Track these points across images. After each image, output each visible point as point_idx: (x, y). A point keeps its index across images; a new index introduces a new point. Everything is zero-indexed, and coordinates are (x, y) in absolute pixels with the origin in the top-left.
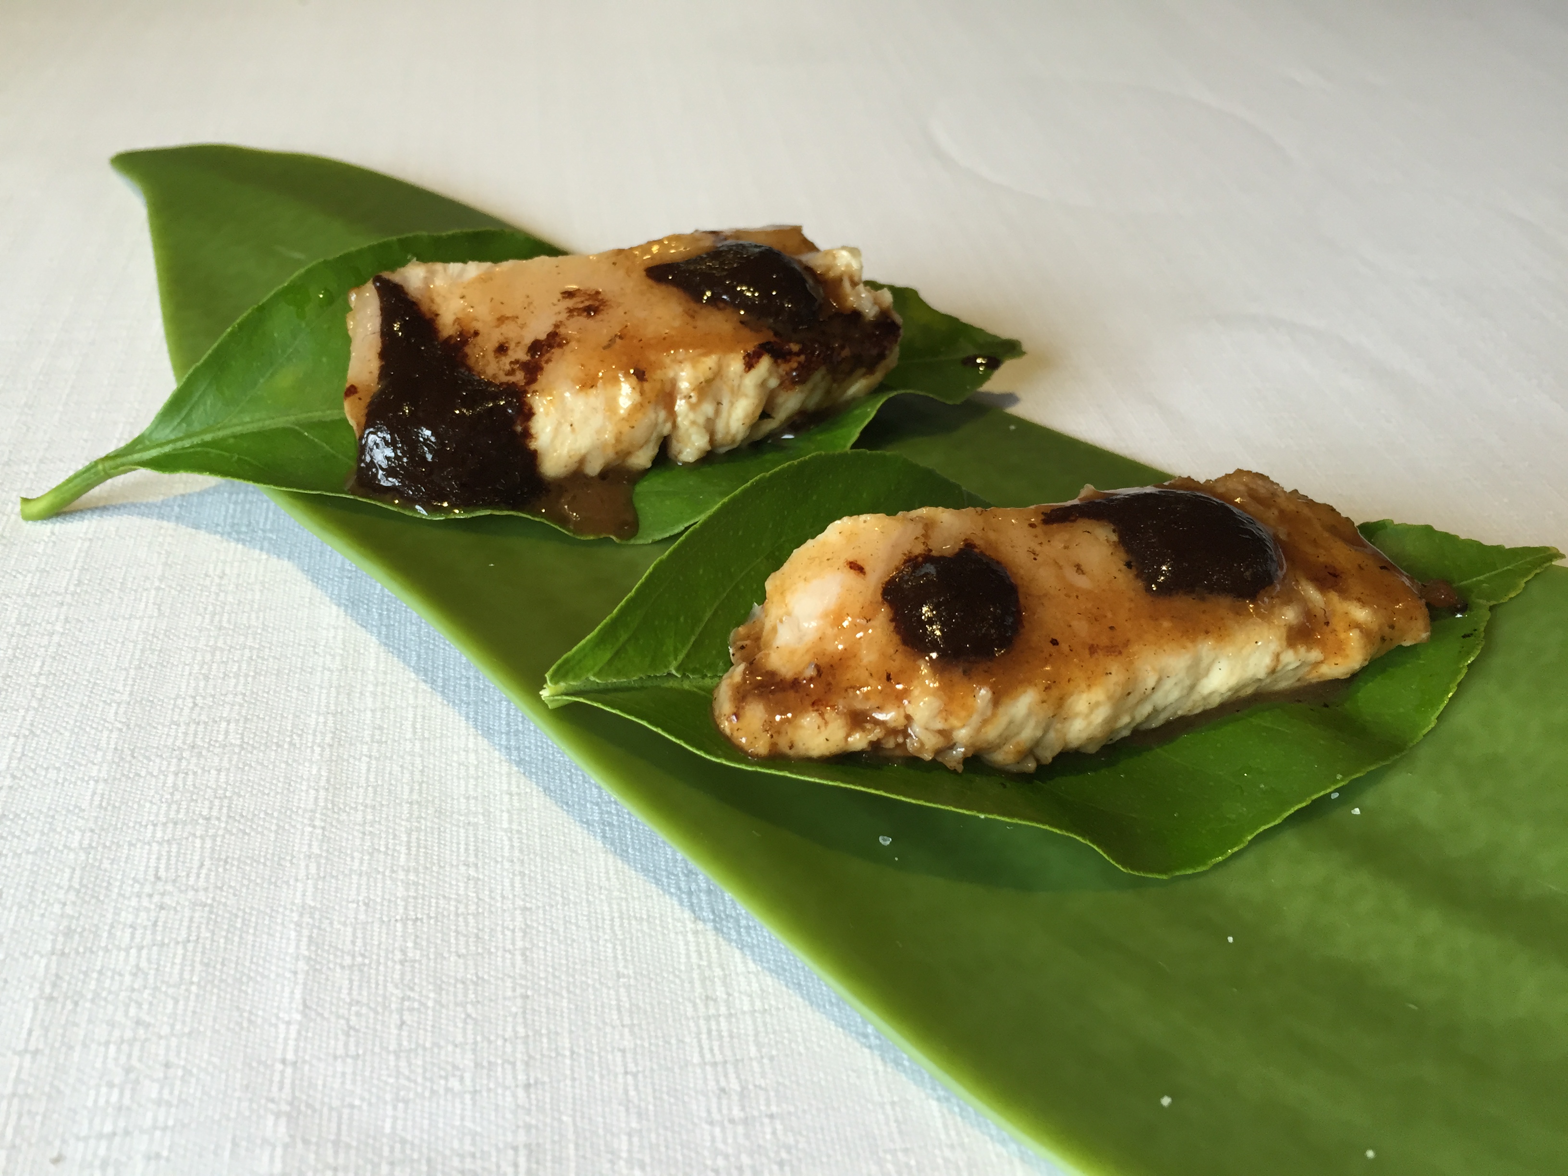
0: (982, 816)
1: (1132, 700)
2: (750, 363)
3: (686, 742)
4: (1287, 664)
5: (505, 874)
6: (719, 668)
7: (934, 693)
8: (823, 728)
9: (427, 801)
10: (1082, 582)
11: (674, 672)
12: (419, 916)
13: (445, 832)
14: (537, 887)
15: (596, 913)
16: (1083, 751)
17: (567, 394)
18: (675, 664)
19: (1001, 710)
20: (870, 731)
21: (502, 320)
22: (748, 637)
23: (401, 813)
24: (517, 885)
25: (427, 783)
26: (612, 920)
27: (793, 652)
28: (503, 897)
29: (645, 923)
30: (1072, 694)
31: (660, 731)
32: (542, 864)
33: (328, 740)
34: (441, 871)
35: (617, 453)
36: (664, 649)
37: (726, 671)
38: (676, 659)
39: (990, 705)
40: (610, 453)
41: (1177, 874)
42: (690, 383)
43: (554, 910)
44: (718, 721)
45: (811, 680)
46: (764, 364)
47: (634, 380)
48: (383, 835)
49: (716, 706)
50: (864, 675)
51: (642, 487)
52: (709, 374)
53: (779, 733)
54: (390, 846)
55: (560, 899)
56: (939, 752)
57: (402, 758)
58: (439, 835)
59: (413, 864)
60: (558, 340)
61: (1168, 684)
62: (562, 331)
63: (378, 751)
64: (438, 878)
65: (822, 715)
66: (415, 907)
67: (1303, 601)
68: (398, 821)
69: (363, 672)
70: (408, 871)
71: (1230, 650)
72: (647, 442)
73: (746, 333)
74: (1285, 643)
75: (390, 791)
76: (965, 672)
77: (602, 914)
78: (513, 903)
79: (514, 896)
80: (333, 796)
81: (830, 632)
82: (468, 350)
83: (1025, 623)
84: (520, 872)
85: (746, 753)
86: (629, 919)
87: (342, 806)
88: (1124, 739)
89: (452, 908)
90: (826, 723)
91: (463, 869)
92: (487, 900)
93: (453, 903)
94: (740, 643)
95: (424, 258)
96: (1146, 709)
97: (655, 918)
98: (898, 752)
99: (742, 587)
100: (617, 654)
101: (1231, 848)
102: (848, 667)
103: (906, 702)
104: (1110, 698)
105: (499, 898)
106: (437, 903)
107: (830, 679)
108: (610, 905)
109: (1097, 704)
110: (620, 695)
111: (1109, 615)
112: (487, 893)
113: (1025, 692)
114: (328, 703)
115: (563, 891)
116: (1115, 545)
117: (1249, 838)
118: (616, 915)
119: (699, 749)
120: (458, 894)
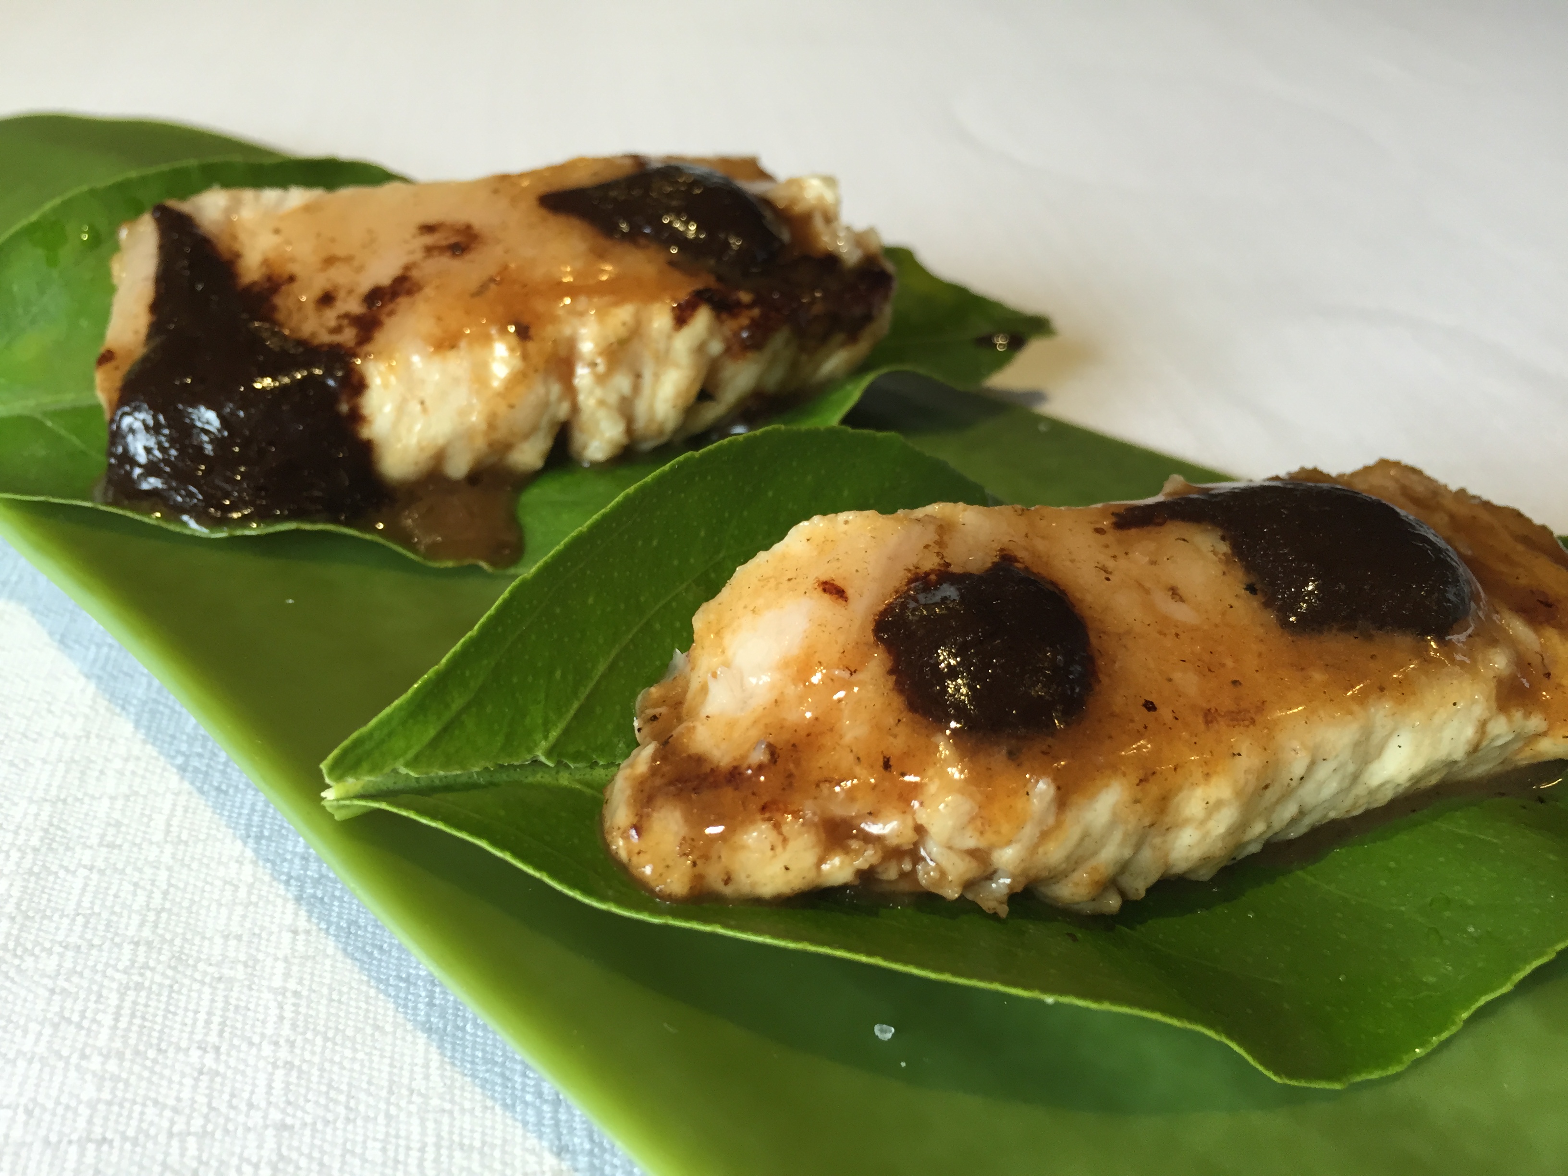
0: (1050, 1000)
1: (1271, 795)
2: (681, 318)
3: (553, 875)
4: (1498, 736)
5: (262, 1064)
6: (618, 752)
7: (962, 789)
8: (779, 849)
9: (163, 940)
10: (1181, 613)
11: (543, 759)
12: (109, 1136)
13: (179, 992)
14: (308, 1089)
15: (397, 1137)
16: (1193, 877)
17: (416, 359)
18: (544, 744)
19: (1070, 816)
20: (858, 853)
21: (330, 261)
22: (663, 702)
23: (118, 960)
24: (278, 1085)
25: (170, 911)
26: (422, 1150)
27: (732, 724)
28: (251, 1106)
29: (476, 1156)
30: (1180, 789)
31: (508, 857)
32: (324, 1048)
33: (35, 841)
34: (160, 1058)
35: (491, 445)
36: (528, 721)
37: (627, 756)
38: (546, 737)
39: (1053, 809)
40: (480, 444)
41: (1358, 1079)
42: (597, 345)
43: (329, 1130)
44: (609, 838)
45: (760, 768)
46: (702, 319)
47: (514, 341)
48: (82, 995)
49: (607, 813)
50: (846, 760)
51: (532, 496)
52: (622, 332)
53: (706, 857)
54: (89, 1014)
55: (341, 1110)
56: (969, 885)
57: (140, 871)
58: (170, 997)
59: (118, 1044)
60: (407, 285)
61: (1323, 772)
62: (415, 274)
63: (106, 859)
64: (153, 1072)
65: (777, 826)
66: (106, 1119)
67: (1512, 643)
68: (110, 972)
69: (112, 740)
70: (107, 1057)
71: (1416, 717)
72: (534, 430)
73: (676, 276)
74: (1494, 705)
75: (108, 925)
76: (1012, 755)
77: (408, 1138)
78: (265, 1117)
79: (269, 1103)
80: (21, 930)
81: (792, 691)
82: (279, 300)
83: (1101, 676)
84: (286, 1063)
85: (652, 891)
86: (450, 1148)
87: (29, 946)
88: (1253, 856)
89: (166, 1124)
90: (785, 840)
91: (195, 1054)
92: (224, 1109)
93: (168, 1113)
94: (651, 712)
95: (227, 184)
96: (1289, 810)
97: (493, 1146)
98: (904, 886)
99: (658, 626)
100: (446, 730)
101: (1437, 1033)
102: (819, 748)
103: (916, 804)
104: (1238, 794)
105: (243, 1107)
106: (142, 1113)
107: (791, 766)
108: (423, 1121)
109: (1219, 804)
110: (450, 797)
111: (1229, 663)
112: (226, 1097)
113: (1107, 786)
114: (49, 785)
115: (350, 1096)
116: (1227, 560)
117: (1465, 1015)
118: (431, 1140)
119: (573, 886)
120: (179, 1099)
